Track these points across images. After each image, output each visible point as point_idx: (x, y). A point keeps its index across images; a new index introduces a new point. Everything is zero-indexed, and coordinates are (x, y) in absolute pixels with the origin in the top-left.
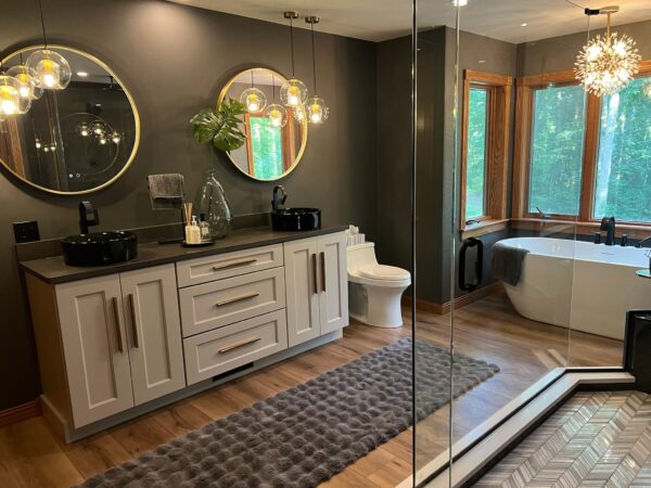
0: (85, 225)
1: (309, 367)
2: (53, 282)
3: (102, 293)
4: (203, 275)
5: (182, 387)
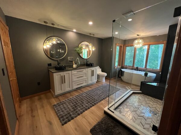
0: (58, 64)
1: (91, 87)
2: (53, 73)
3: (60, 75)
4: (75, 72)
5: (71, 89)
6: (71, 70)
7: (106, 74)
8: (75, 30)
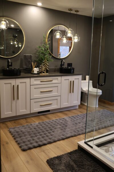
0: (8, 66)
3: (11, 84)
4: (38, 82)
5: (29, 113)
6: (30, 77)
7: (100, 92)
8: (40, 4)
